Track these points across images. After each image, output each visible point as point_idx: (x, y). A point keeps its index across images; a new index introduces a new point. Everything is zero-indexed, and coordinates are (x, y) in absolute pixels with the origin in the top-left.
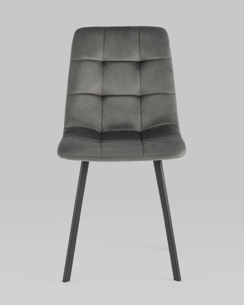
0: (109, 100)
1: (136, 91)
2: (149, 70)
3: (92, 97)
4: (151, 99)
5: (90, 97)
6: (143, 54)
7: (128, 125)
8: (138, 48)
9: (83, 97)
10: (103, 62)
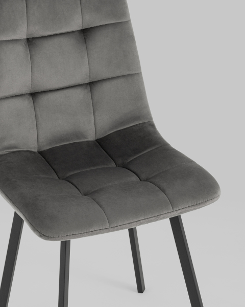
0: (44, 100)
1: (81, 76)
2: (101, 42)
4: (106, 86)
6: (88, 17)
7: (78, 134)
8: (79, 9)
10: (28, 39)
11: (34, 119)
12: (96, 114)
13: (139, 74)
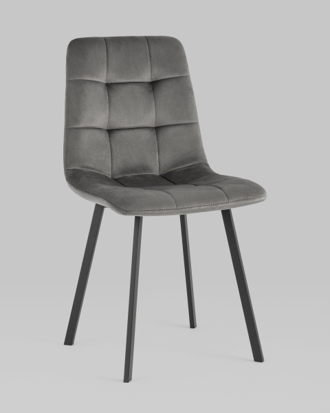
0: (118, 135)
1: (150, 121)
2: (165, 92)
3: (99, 131)
4: (170, 131)
5: (96, 132)
6: (155, 71)
7: (145, 168)
8: (149, 63)
9: (88, 133)
10: (107, 84)
11: (109, 150)
12: (161, 152)
13: (197, 123)
